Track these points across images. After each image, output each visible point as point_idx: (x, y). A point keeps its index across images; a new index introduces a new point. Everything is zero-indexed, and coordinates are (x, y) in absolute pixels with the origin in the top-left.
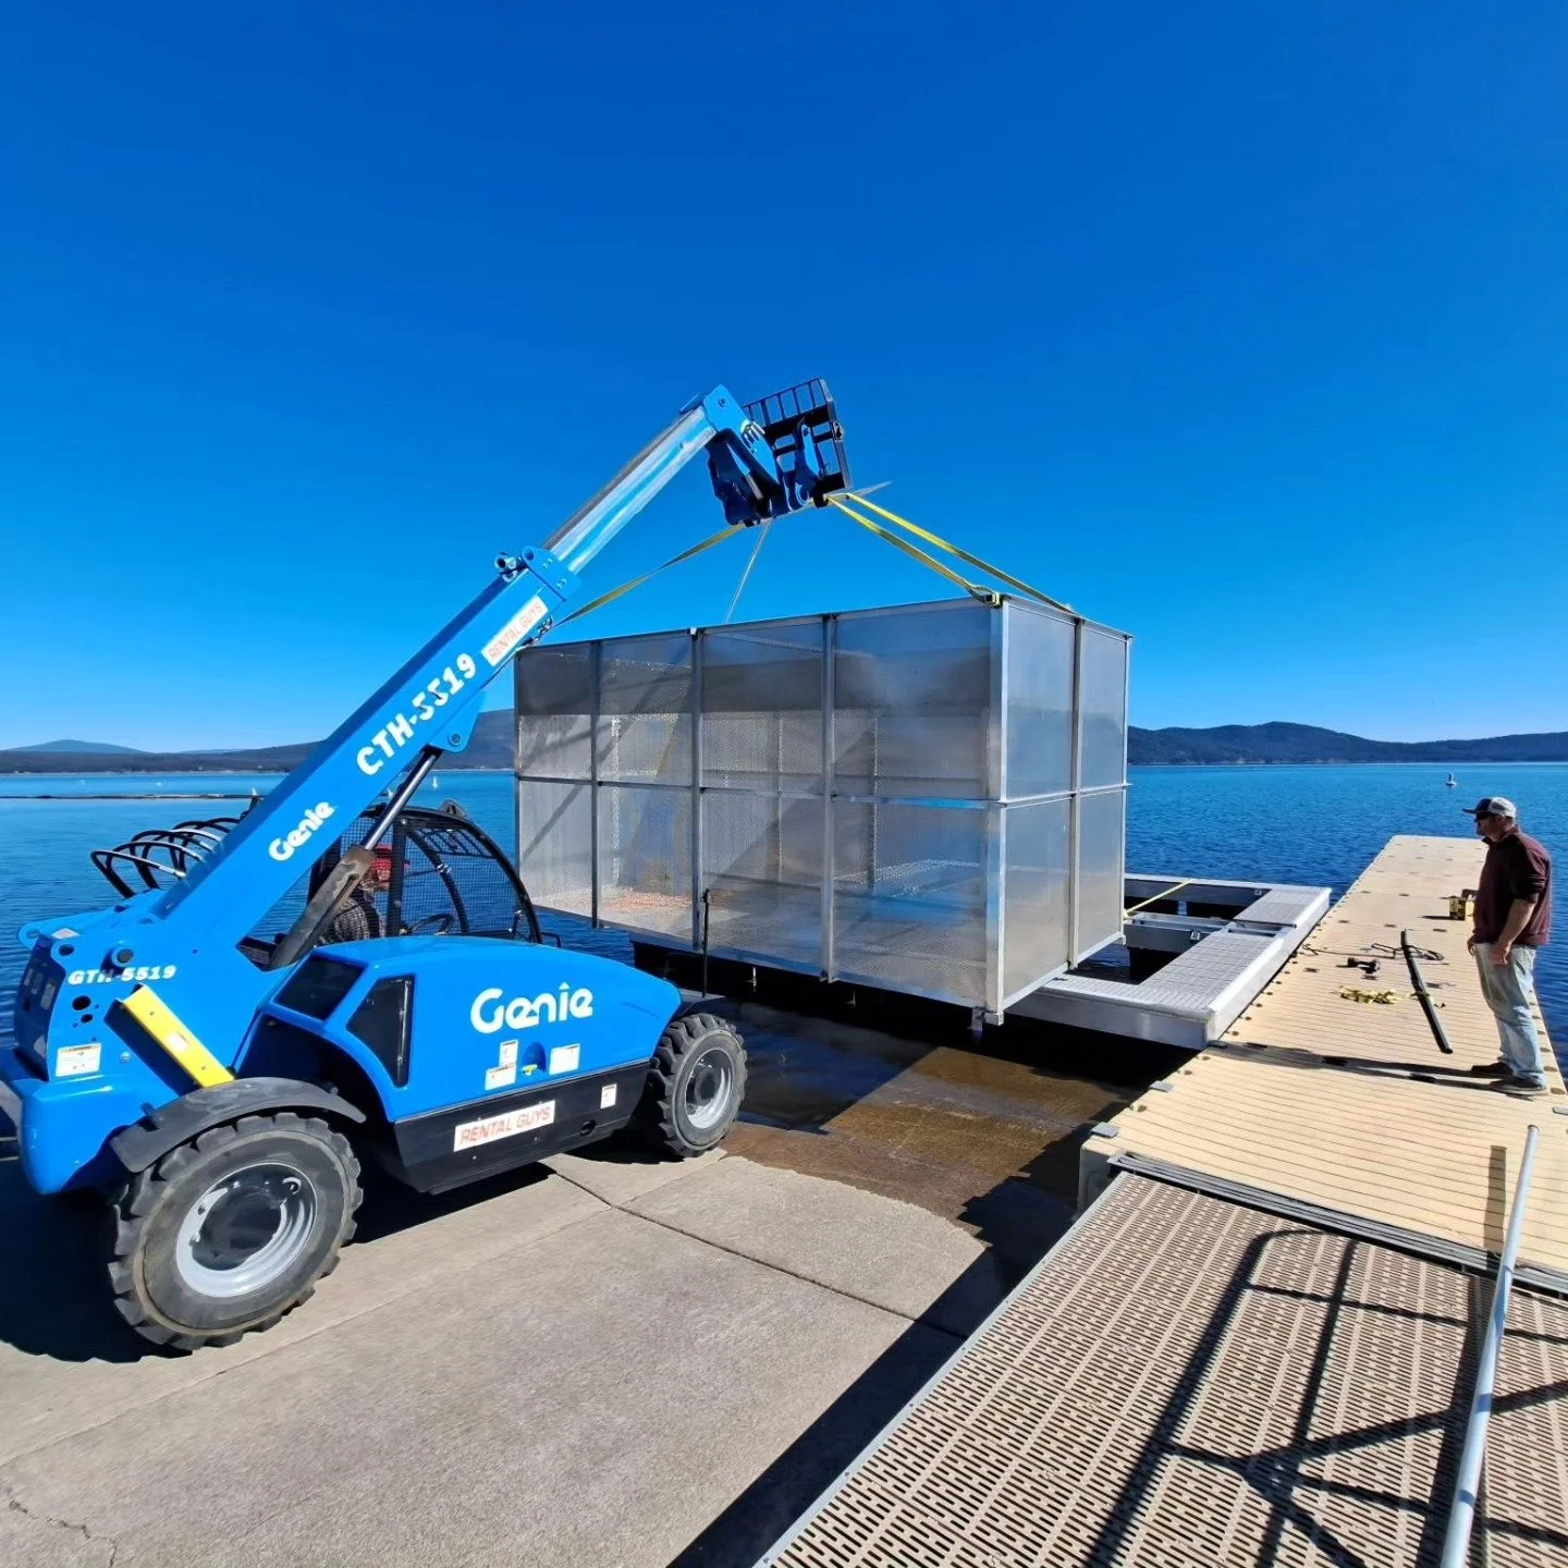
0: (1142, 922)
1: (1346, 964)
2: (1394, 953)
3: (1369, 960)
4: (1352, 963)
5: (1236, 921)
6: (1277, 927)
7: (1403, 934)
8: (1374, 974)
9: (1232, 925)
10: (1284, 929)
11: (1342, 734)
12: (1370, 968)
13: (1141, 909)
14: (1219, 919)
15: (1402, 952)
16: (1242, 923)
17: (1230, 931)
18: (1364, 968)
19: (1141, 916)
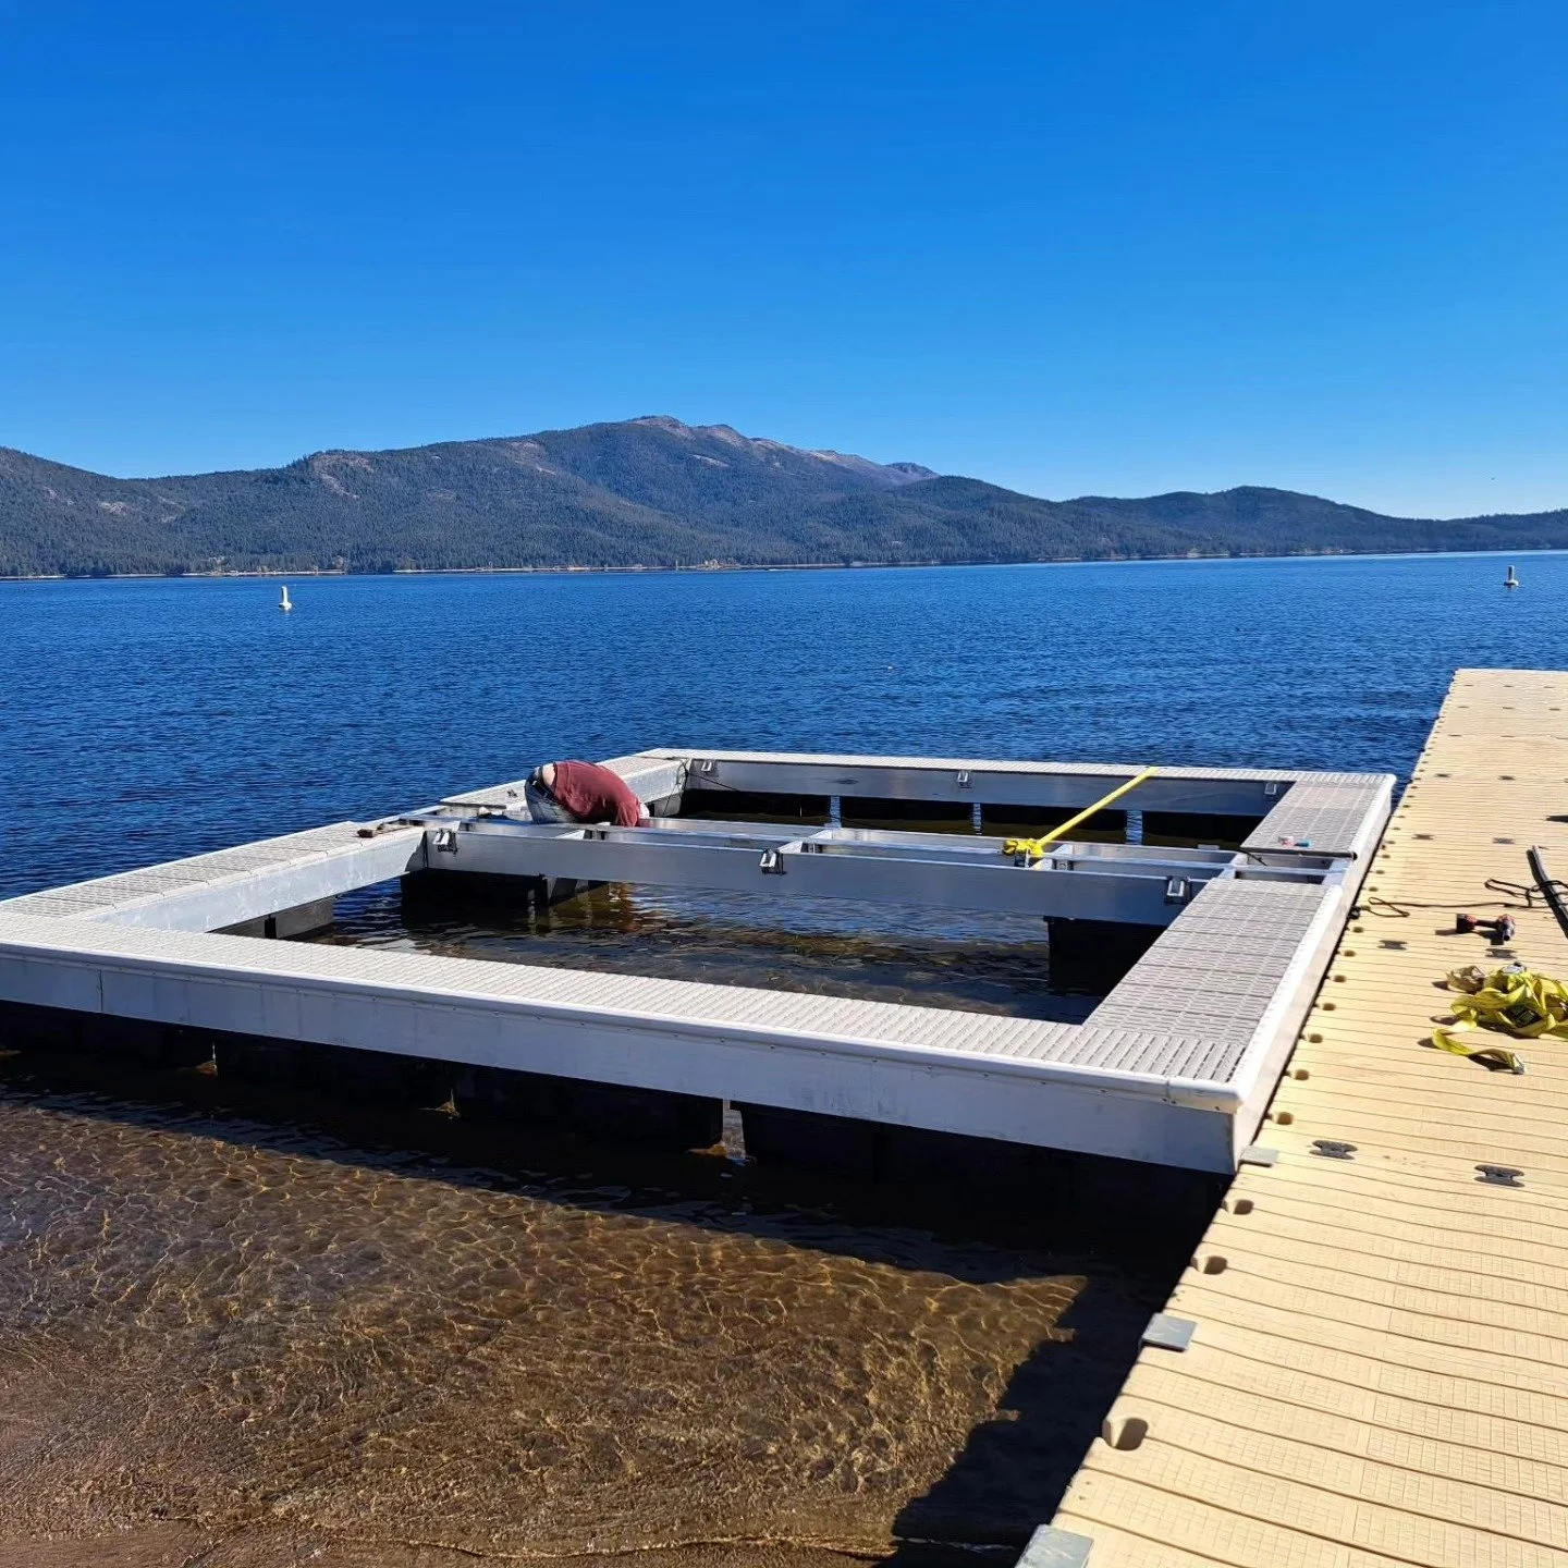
0: (1071, 864)
1: (1453, 925)
2: (1528, 897)
3: (1492, 915)
4: (1464, 926)
5: (1245, 851)
6: (1324, 860)
7: (1532, 856)
8: (1507, 945)
9: (1239, 860)
10: (1337, 864)
11: (1345, 507)
12: (1498, 932)
13: (1064, 837)
14: (1215, 849)
15: (1540, 894)
16: (1256, 854)
17: (1238, 875)
18: (1483, 934)
19: (1068, 850)
